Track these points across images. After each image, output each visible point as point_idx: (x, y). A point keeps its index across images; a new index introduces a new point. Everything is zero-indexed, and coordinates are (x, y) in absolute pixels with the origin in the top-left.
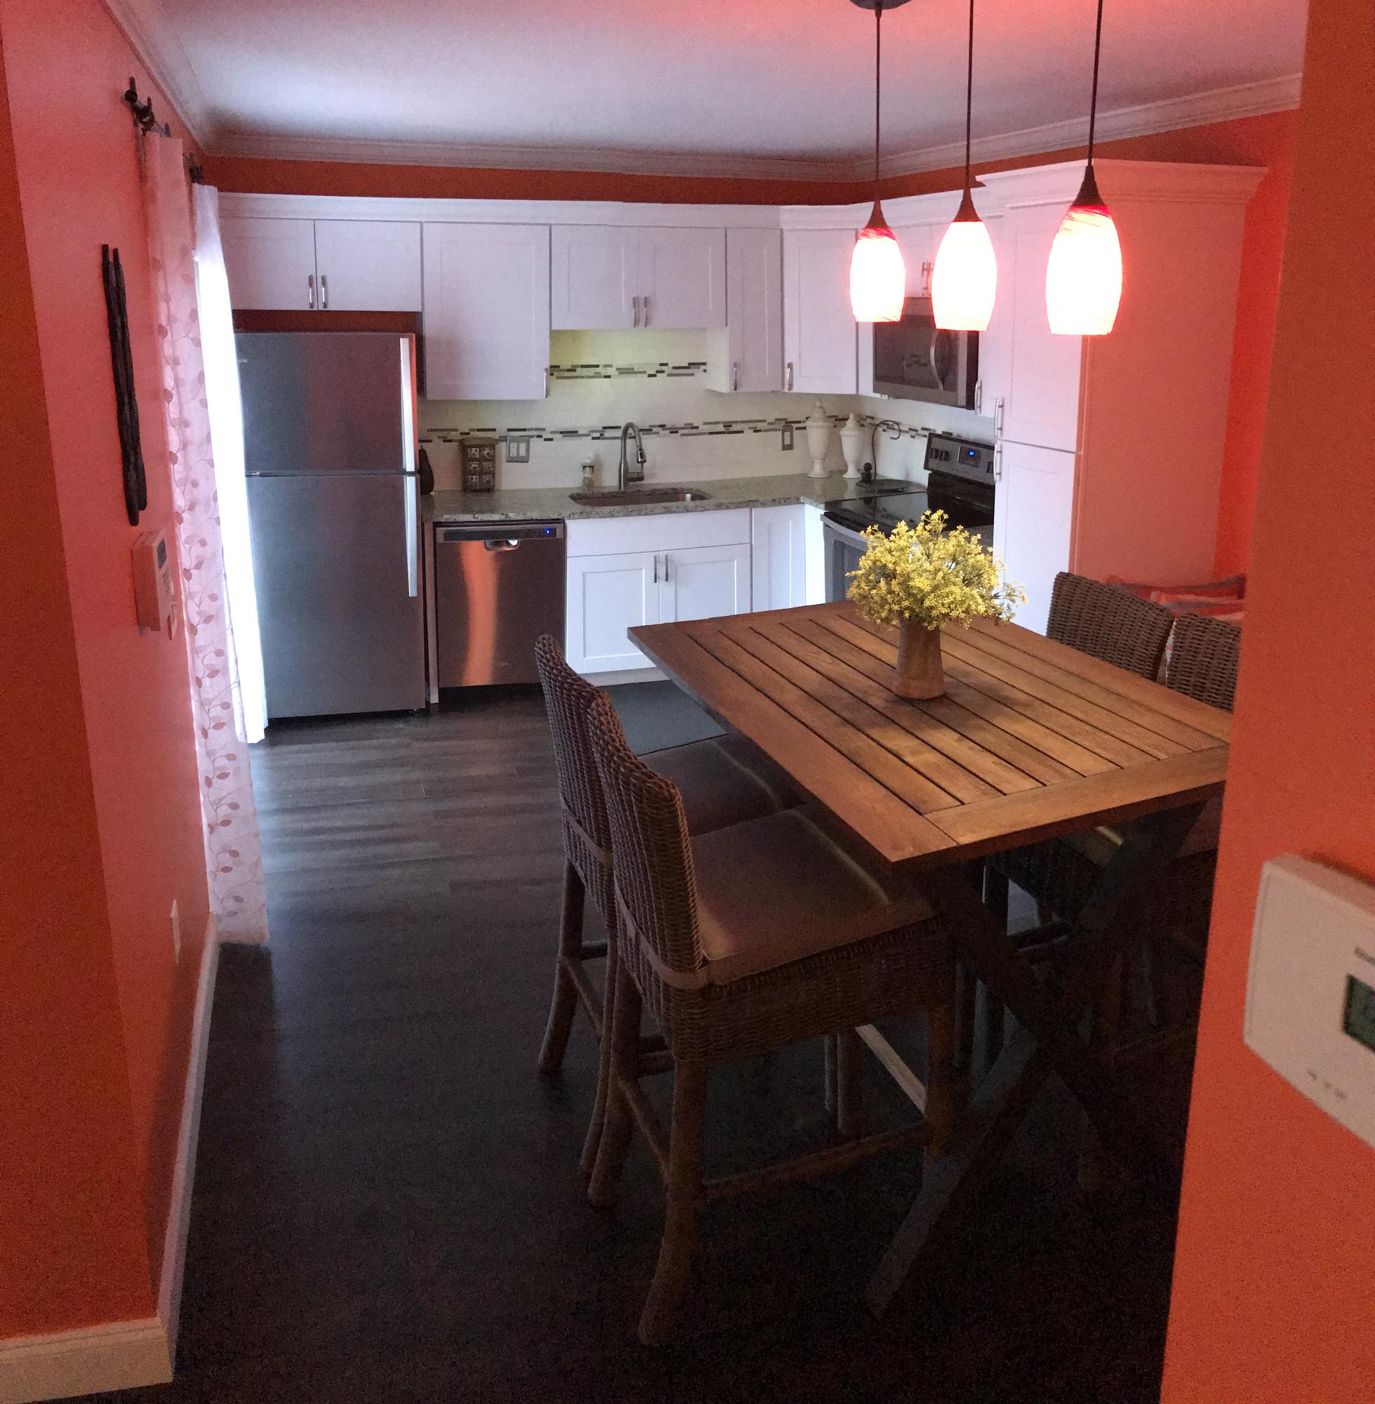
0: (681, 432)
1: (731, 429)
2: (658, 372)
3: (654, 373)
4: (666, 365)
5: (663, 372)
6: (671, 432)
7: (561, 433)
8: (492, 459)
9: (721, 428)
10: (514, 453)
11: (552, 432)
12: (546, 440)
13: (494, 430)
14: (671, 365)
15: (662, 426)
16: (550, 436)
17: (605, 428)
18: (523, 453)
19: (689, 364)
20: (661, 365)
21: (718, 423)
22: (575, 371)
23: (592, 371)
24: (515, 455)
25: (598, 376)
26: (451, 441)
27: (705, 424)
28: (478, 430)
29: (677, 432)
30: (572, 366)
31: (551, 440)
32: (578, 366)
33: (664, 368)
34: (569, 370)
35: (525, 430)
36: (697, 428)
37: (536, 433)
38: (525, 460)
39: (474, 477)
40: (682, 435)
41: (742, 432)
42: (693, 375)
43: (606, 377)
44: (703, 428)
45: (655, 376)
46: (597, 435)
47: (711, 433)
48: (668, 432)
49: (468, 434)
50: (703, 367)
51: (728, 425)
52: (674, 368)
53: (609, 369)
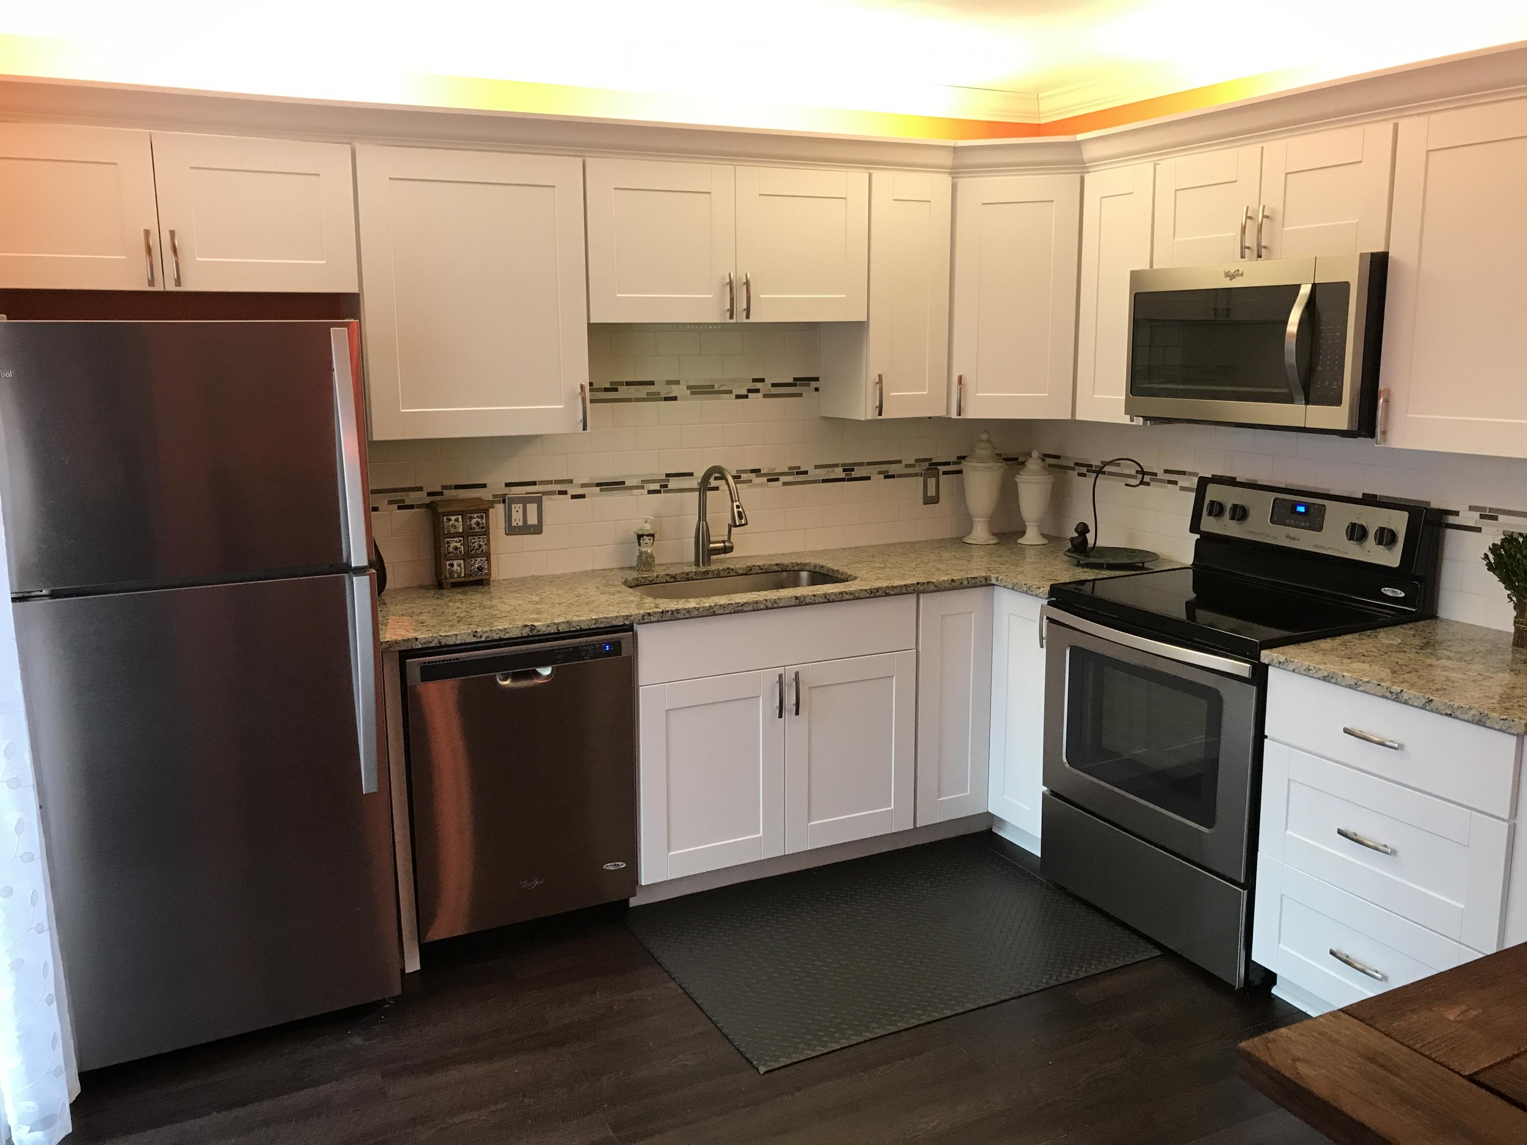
0: (783, 479)
1: (854, 474)
2: (750, 391)
3: (745, 393)
4: (762, 380)
5: (757, 391)
6: (769, 480)
7: (598, 485)
8: (485, 532)
9: (839, 473)
10: (517, 519)
11: (583, 486)
12: (574, 497)
13: (484, 486)
14: (769, 382)
15: (756, 471)
16: (580, 491)
17: (668, 475)
18: (532, 520)
19: (795, 379)
20: (755, 380)
21: (836, 465)
22: (616, 390)
23: (643, 391)
24: (521, 524)
25: (653, 397)
26: (411, 507)
27: (817, 467)
28: (458, 487)
29: (778, 480)
30: (611, 383)
31: (583, 496)
32: (621, 384)
33: (759, 385)
34: (606, 390)
35: (534, 483)
36: (806, 473)
37: (558, 487)
38: (537, 529)
39: (455, 563)
40: (785, 484)
41: (868, 478)
42: (800, 395)
43: (666, 399)
44: (814, 473)
45: (746, 397)
46: (656, 486)
47: (824, 481)
48: (765, 479)
49: (441, 494)
50: (814, 384)
51: (848, 469)
52: (774, 385)
53: (674, 387)
